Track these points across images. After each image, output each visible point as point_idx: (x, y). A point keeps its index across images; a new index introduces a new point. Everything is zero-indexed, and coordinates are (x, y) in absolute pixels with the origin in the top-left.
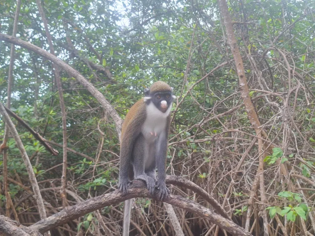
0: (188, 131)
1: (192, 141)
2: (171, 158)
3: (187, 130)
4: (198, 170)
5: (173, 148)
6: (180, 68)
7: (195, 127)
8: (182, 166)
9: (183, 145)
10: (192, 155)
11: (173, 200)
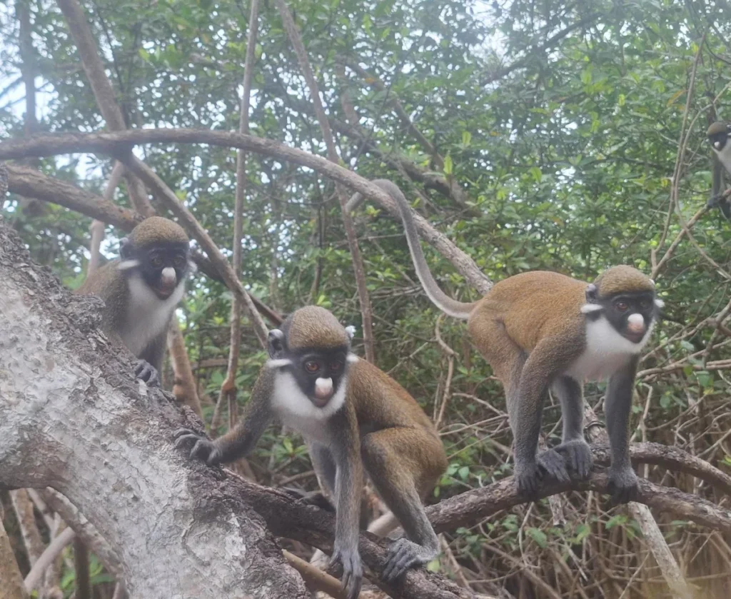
0: (687, 339)
1: (699, 364)
2: (641, 413)
3: (684, 336)
4: (719, 446)
5: (645, 384)
6: (658, 161)
7: (706, 325)
8: (673, 434)
9: (674, 376)
10: (701, 405)
11: (659, 497)
